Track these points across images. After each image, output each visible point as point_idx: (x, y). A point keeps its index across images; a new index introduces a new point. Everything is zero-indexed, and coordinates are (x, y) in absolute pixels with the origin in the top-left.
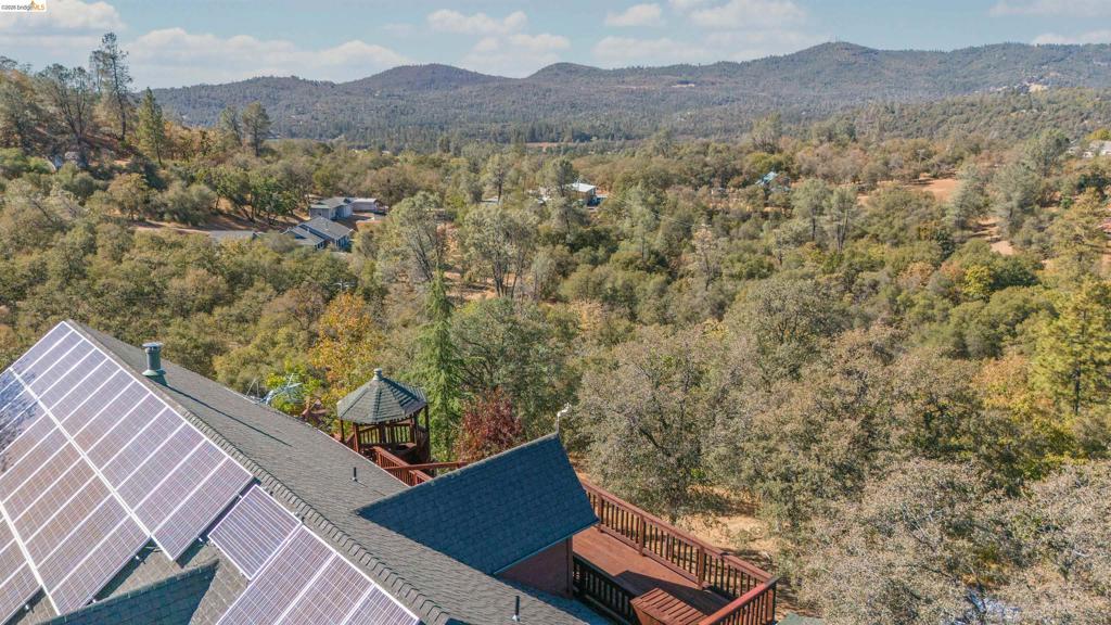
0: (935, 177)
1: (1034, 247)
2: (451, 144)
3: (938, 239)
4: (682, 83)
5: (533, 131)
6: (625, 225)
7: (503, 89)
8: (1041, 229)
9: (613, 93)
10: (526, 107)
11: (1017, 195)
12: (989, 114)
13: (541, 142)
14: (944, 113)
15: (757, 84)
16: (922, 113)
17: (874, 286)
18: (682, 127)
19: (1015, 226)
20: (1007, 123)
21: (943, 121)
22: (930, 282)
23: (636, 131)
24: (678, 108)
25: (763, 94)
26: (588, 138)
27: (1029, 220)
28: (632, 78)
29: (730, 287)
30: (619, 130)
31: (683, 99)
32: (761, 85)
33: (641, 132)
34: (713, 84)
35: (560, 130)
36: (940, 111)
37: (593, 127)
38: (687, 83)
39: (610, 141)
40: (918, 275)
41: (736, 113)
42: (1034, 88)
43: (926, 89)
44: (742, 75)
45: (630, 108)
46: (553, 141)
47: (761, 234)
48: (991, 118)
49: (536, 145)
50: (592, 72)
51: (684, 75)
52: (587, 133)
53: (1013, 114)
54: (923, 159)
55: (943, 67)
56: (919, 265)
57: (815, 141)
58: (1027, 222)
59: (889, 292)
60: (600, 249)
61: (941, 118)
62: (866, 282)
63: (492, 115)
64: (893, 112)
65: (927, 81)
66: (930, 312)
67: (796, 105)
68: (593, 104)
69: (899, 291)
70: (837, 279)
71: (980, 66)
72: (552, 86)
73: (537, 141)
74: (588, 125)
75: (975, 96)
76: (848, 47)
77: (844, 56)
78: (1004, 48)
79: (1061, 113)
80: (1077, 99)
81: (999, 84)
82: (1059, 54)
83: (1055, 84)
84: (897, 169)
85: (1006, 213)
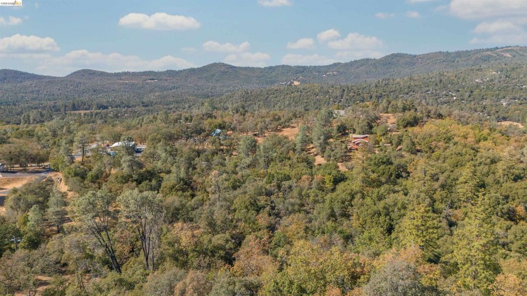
0: (283, 128)
2: (31, 118)
4: (151, 80)
5: (74, 105)
6: (159, 164)
7: (52, 82)
8: (333, 151)
9: (116, 85)
10: (67, 92)
11: (322, 137)
12: (284, 94)
13: (79, 110)
14: (268, 94)
15: (187, 80)
16: (259, 94)
17: (290, 187)
18: (155, 101)
19: (323, 150)
20: (291, 97)
21: (267, 97)
23: (132, 103)
24: (151, 91)
25: (191, 85)
26: (106, 108)
27: (328, 147)
28: (125, 77)
30: (123, 103)
31: (153, 87)
32: (189, 80)
33: (135, 104)
34: (166, 80)
35: (90, 104)
37: (108, 102)
38: (154, 80)
39: (119, 109)
40: (307, 181)
41: (180, 94)
42: (296, 83)
44: (179, 76)
45: (126, 92)
46: (86, 110)
49: (77, 112)
50: (102, 74)
51: (151, 76)
52: (105, 105)
53: (292, 94)
54: (278, 120)
55: (262, 74)
56: (305, 176)
59: (298, 190)
60: (153, 181)
61: (266, 96)
62: (286, 186)
63: (46, 96)
64: (248, 94)
65: (257, 80)
66: (317, 198)
67: (206, 90)
68: (106, 90)
69: (302, 190)
70: (274, 186)
71: (275, 74)
72: (81, 81)
73: (77, 110)
74: (105, 100)
75: (275, 87)
76: (224, 65)
77: (223, 69)
78: (282, 67)
79: (308, 94)
80: (313, 88)
81: (283, 82)
82: (302, 70)
83: (303, 82)
84: (270, 126)
85: (318, 145)
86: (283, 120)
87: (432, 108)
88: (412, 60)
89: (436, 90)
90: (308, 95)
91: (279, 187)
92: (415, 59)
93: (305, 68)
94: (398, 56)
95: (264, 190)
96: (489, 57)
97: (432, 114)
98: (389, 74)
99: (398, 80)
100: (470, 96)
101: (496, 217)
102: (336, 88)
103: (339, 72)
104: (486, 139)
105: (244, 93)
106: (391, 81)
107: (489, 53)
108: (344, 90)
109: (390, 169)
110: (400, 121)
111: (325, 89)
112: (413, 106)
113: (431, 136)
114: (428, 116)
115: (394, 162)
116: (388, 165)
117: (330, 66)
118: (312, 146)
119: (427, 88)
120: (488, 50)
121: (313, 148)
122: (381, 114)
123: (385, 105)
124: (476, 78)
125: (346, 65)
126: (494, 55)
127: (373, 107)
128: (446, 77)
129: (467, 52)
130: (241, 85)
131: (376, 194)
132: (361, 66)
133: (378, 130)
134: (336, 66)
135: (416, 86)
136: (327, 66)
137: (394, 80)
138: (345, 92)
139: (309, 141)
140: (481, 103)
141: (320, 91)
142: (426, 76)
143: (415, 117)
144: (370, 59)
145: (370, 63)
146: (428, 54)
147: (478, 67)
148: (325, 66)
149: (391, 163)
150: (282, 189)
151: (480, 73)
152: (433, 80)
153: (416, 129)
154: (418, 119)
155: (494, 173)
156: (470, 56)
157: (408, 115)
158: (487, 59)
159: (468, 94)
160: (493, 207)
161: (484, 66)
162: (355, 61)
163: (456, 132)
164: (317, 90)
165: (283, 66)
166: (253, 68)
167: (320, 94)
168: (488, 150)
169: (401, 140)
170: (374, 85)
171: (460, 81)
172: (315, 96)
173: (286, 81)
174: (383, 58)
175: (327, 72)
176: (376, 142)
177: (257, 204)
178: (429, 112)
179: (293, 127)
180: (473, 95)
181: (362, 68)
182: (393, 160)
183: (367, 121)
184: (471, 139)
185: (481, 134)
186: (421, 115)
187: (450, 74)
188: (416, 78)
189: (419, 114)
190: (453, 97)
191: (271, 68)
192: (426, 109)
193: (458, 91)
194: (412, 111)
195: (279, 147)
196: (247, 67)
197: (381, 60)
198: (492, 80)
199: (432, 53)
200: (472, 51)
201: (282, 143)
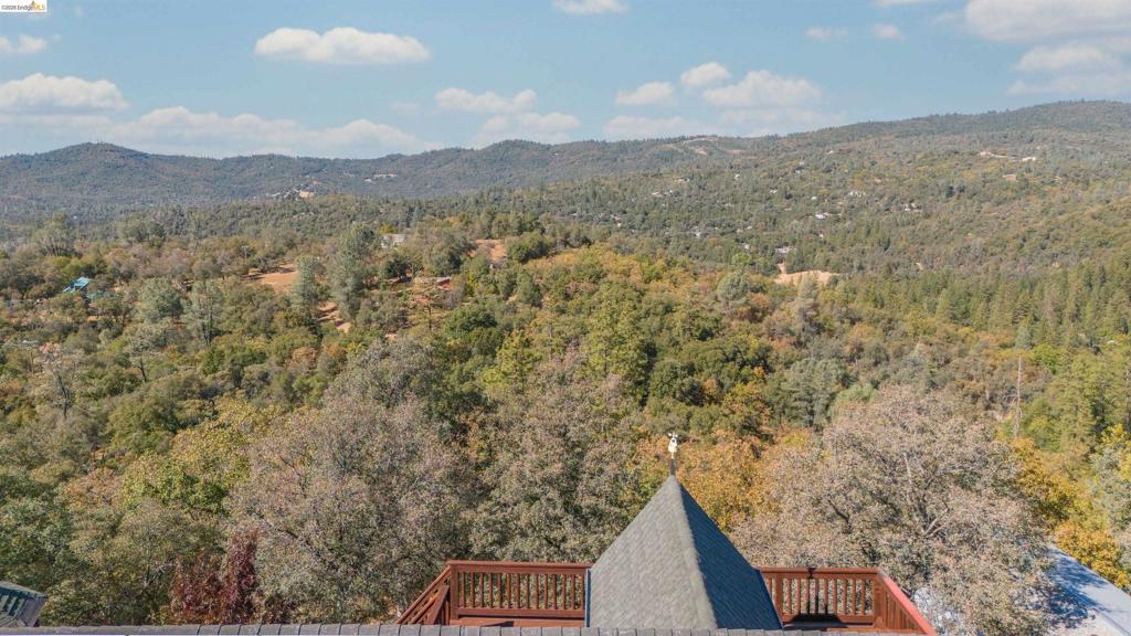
0: (263, 271)
1: (374, 325)
3: (305, 325)
8: (375, 309)
11: (350, 281)
12: (275, 217)
17: (264, 377)
19: (354, 309)
20: (291, 224)
21: (234, 223)
22: (319, 365)
27: (364, 302)
29: (94, 409)
36: (228, 213)
40: (304, 360)
42: (304, 194)
43: (207, 194)
47: (98, 346)
48: (277, 219)
53: (295, 217)
54: (248, 256)
55: (218, 174)
56: (302, 351)
57: (123, 243)
58: (363, 304)
59: (282, 381)
61: (230, 221)
62: (255, 375)
65: (206, 186)
69: (292, 378)
70: (222, 377)
71: (253, 174)
75: (255, 201)
76: (113, 149)
77: (111, 158)
78: (270, 159)
79: (333, 215)
80: (342, 204)
81: (272, 192)
82: (316, 166)
83: (320, 192)
84: (227, 266)
85: (343, 298)
86: (260, 254)
87: (573, 228)
88: (542, 155)
89: (587, 211)
90: (332, 219)
91: (237, 378)
92: (549, 153)
93: (323, 163)
94: (518, 146)
95: (195, 387)
96: (673, 153)
97: (572, 239)
98: (502, 181)
99: (518, 191)
100: (643, 221)
101: (672, 400)
102: (394, 204)
103: (400, 173)
104: (659, 278)
105: (170, 213)
106: (506, 193)
107: (671, 146)
108: (411, 210)
109: (490, 333)
110: (514, 251)
111: (371, 205)
112: (538, 224)
113: (567, 272)
114: (566, 243)
115: (498, 321)
116: (488, 327)
117: (380, 160)
118: (330, 305)
119: (572, 207)
120: (669, 141)
121: (333, 310)
122: (478, 241)
123: (485, 222)
124: (652, 191)
125: (415, 158)
126: (680, 151)
127: (461, 225)
128: (603, 188)
129: (636, 143)
130: (164, 199)
131: (456, 373)
132: (446, 163)
133: (471, 267)
134: (393, 161)
135: (551, 202)
136: (374, 161)
137: (510, 191)
138: (415, 213)
139: (322, 293)
140: (662, 231)
141: (359, 210)
142: (569, 185)
143: (541, 244)
144: (464, 150)
145: (464, 157)
146: (572, 144)
147: (655, 171)
148: (368, 161)
149: (494, 324)
150: (243, 382)
151: (658, 180)
152: (582, 192)
153: (541, 263)
154: (547, 247)
155: (669, 329)
156: (641, 150)
157: (528, 239)
158: (668, 157)
159: (640, 217)
160: (668, 383)
161: (664, 169)
162: (432, 152)
163: (612, 265)
164: (353, 208)
165: (271, 157)
166: (196, 159)
167: (360, 216)
168: (663, 291)
169: (514, 283)
170: (472, 199)
171: (627, 194)
172: (348, 221)
173: (281, 190)
174: (489, 147)
175: (374, 173)
176: (465, 290)
177: (174, 417)
178: (568, 235)
179: (288, 270)
180: (648, 219)
181: (449, 167)
182: (497, 316)
183: (447, 249)
184: (635, 278)
185: (652, 267)
186: (552, 240)
187: (610, 183)
188: (551, 189)
189: (548, 239)
190: (615, 222)
191: (241, 160)
192: (562, 229)
193: (625, 212)
194: (537, 232)
195: (249, 308)
196: (177, 157)
197: (484, 151)
198: (678, 194)
199: (577, 143)
200: (644, 141)
201: (257, 299)
